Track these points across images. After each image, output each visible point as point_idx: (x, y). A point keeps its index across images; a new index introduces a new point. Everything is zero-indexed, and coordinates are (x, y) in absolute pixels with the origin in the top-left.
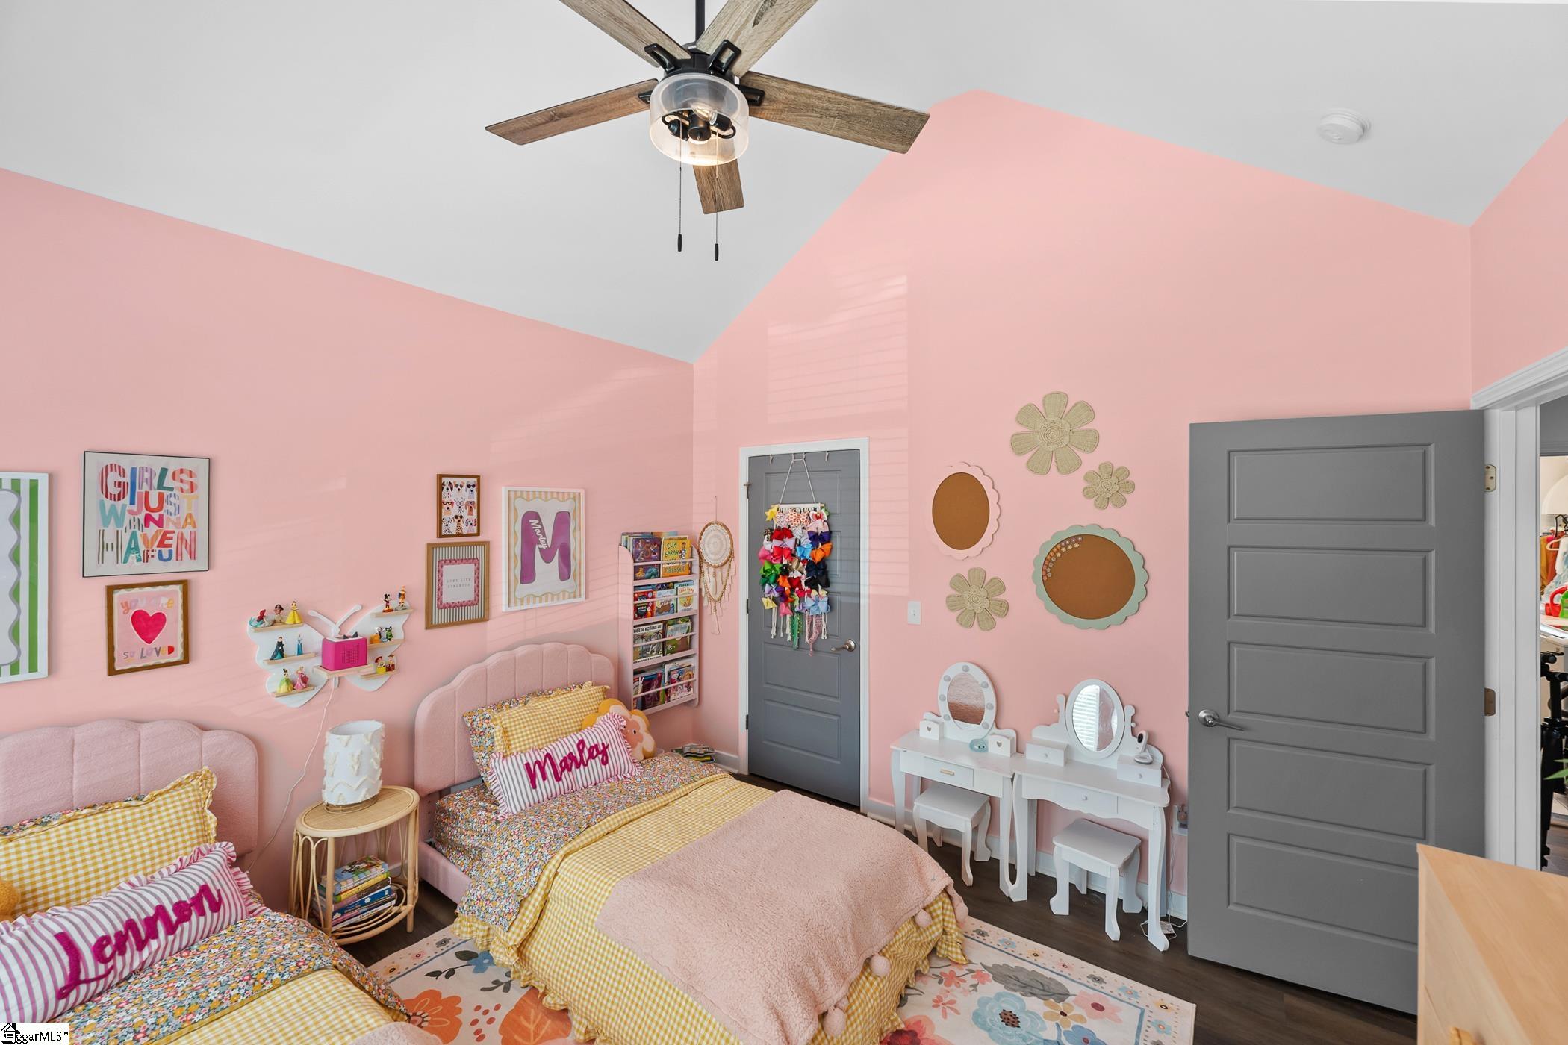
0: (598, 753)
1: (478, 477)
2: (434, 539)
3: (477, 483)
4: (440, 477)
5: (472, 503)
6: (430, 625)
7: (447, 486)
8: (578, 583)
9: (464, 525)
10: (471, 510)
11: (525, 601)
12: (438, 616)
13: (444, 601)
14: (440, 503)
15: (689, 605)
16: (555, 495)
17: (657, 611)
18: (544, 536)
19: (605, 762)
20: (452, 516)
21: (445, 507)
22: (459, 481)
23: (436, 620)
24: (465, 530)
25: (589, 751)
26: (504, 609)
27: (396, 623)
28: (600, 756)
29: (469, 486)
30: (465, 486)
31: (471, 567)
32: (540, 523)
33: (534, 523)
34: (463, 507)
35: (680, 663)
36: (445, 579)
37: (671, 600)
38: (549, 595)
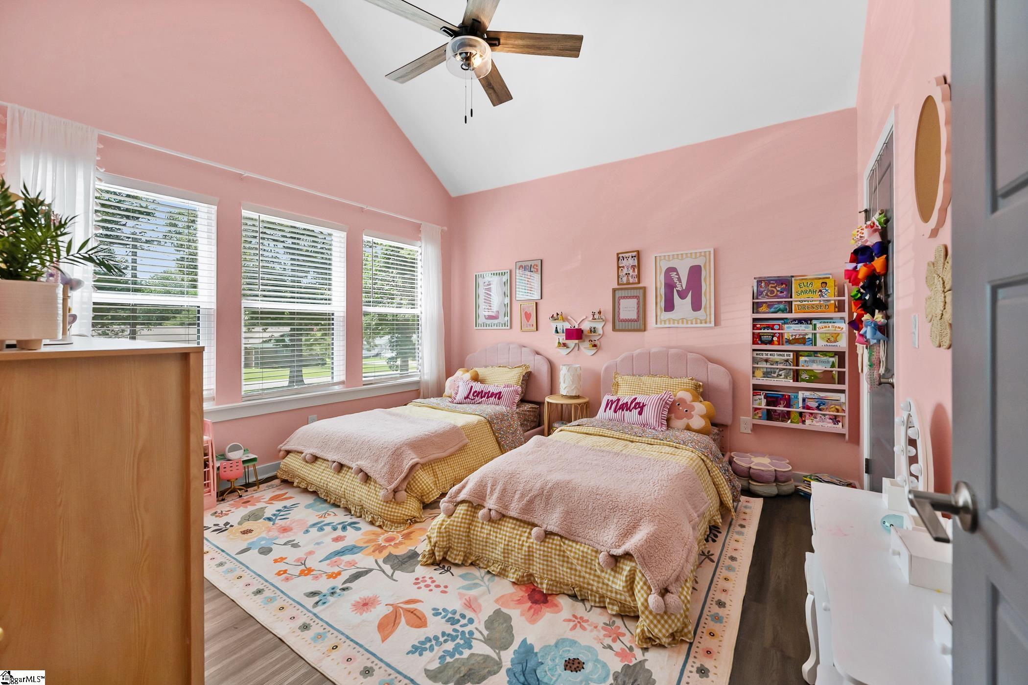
0: (639, 407)
1: (638, 252)
2: (616, 286)
3: (638, 255)
4: (618, 254)
5: (635, 266)
6: (614, 329)
7: (621, 258)
8: (708, 313)
9: (630, 278)
10: (634, 270)
11: (667, 322)
12: (618, 325)
13: (621, 318)
14: (619, 267)
15: (836, 341)
16: (689, 255)
17: (786, 342)
18: (680, 281)
19: (640, 413)
20: (624, 274)
21: (620, 269)
22: (627, 255)
23: (617, 327)
24: (631, 280)
25: (635, 404)
26: (654, 325)
27: (599, 326)
28: (639, 409)
29: (632, 257)
30: (630, 257)
31: (635, 301)
32: (678, 274)
33: (674, 274)
34: (630, 269)
35: (822, 394)
36: (621, 306)
37: (806, 334)
38: (685, 320)
